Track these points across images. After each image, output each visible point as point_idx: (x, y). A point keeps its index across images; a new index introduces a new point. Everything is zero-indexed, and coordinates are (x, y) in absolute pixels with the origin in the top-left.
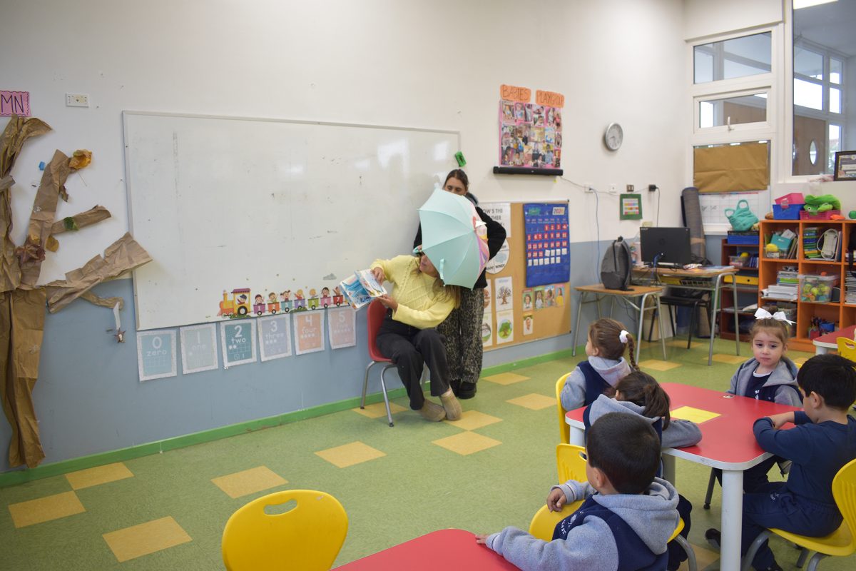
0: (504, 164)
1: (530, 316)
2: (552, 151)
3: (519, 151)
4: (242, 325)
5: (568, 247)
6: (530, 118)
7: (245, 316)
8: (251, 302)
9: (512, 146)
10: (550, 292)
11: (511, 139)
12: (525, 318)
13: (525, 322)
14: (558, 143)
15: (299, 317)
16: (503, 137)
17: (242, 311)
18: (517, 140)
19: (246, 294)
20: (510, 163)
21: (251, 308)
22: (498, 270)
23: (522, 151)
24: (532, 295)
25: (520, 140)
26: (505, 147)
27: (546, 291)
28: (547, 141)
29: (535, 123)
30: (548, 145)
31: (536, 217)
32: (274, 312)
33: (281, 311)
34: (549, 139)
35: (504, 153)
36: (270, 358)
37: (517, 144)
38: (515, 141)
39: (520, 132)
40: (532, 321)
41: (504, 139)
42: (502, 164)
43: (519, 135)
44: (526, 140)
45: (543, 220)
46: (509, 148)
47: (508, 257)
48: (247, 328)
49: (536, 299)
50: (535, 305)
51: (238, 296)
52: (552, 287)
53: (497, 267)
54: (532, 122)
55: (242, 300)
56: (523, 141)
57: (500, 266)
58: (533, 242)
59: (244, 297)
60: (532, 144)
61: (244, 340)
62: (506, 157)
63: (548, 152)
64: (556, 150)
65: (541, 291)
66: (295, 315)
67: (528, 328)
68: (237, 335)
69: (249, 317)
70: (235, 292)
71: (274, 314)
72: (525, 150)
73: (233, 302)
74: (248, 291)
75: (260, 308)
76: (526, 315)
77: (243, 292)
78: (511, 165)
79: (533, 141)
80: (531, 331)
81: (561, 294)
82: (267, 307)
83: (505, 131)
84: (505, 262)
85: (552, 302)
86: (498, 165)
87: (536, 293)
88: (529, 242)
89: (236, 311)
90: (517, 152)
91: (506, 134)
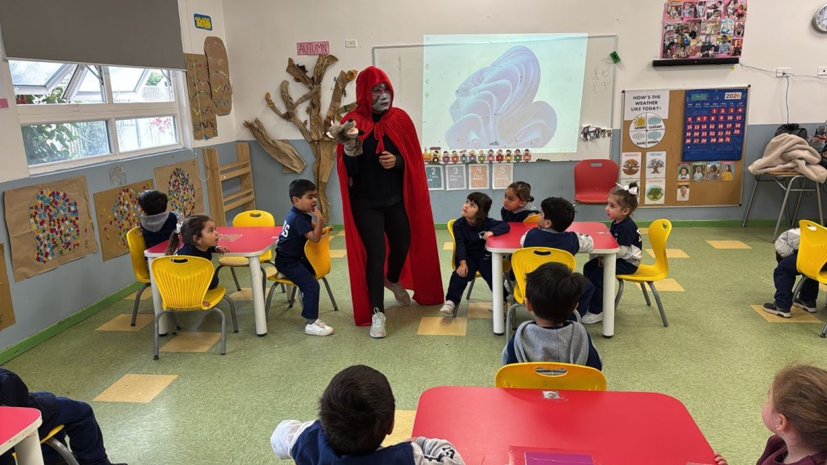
0: (666, 57)
1: (687, 186)
2: (729, 42)
3: (684, 45)
4: (436, 168)
5: (742, 129)
6: (701, 14)
7: (437, 163)
8: (441, 154)
9: (676, 41)
10: (714, 168)
11: (676, 35)
12: (680, 187)
13: (679, 190)
14: (739, 33)
15: (472, 167)
16: (666, 33)
17: (436, 160)
18: (682, 35)
19: (439, 151)
20: (673, 56)
21: (441, 159)
22: (649, 146)
23: (689, 44)
24: (689, 168)
25: (687, 35)
26: (667, 43)
27: (709, 166)
28: (723, 32)
29: (708, 17)
30: (724, 36)
31: (702, 102)
32: (455, 162)
33: (460, 162)
34: (725, 30)
35: (666, 49)
36: (452, 189)
37: (683, 39)
38: (680, 37)
39: (687, 28)
40: (688, 190)
41: (667, 36)
42: (663, 57)
43: (685, 31)
44: (693, 35)
45: (711, 104)
46: (672, 43)
47: (663, 135)
48: (438, 170)
49: (694, 172)
50: (692, 177)
51: (433, 151)
52: (717, 164)
53: (649, 143)
54: (706, 17)
55: (436, 154)
56: (690, 35)
57: (654, 142)
58: (694, 123)
59: (437, 152)
60: (703, 38)
61: (437, 177)
62: (669, 51)
63: (724, 42)
64: (734, 40)
65: (701, 166)
66: (470, 165)
67: (683, 196)
68: (433, 174)
69: (439, 164)
70: (432, 149)
71: (455, 164)
72: (692, 44)
73: (430, 155)
74: (439, 148)
75: (446, 158)
76: (681, 184)
77: (437, 149)
78: (674, 57)
79: (703, 34)
80: (687, 198)
81: (729, 170)
82: (451, 159)
83: (668, 29)
84: (659, 139)
85: (715, 177)
86: (659, 58)
87: (695, 167)
88: (689, 123)
89: (432, 160)
90: (682, 46)
91: (669, 31)
